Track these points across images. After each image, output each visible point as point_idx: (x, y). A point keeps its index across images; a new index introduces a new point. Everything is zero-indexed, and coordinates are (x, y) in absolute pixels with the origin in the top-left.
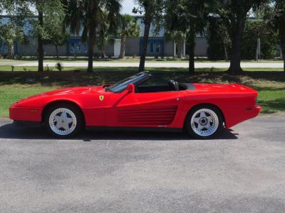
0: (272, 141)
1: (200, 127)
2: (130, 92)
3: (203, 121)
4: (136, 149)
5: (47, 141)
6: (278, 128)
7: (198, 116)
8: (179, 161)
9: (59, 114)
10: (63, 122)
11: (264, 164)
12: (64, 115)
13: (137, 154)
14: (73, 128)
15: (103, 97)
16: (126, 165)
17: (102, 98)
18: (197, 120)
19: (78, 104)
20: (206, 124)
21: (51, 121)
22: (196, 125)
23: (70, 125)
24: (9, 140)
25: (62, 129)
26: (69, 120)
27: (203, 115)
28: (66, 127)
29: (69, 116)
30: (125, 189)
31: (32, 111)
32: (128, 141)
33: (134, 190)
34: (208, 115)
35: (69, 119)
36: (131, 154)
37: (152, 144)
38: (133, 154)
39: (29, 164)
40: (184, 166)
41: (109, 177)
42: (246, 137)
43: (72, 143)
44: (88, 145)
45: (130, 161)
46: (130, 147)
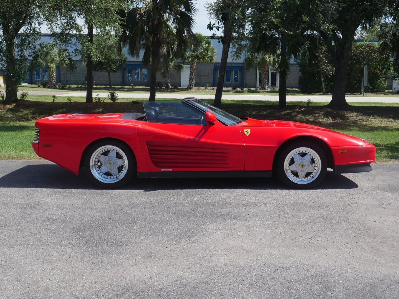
4: (222, 205)
8: (286, 223)
13: (224, 211)
16: (210, 226)
30: (213, 264)
33: (226, 265)
36: (216, 211)
37: (243, 198)
38: (219, 211)
39: (73, 223)
40: (295, 230)
41: (188, 244)
42: (373, 191)
43: (132, 195)
44: (155, 197)
45: (216, 221)
46: (214, 201)
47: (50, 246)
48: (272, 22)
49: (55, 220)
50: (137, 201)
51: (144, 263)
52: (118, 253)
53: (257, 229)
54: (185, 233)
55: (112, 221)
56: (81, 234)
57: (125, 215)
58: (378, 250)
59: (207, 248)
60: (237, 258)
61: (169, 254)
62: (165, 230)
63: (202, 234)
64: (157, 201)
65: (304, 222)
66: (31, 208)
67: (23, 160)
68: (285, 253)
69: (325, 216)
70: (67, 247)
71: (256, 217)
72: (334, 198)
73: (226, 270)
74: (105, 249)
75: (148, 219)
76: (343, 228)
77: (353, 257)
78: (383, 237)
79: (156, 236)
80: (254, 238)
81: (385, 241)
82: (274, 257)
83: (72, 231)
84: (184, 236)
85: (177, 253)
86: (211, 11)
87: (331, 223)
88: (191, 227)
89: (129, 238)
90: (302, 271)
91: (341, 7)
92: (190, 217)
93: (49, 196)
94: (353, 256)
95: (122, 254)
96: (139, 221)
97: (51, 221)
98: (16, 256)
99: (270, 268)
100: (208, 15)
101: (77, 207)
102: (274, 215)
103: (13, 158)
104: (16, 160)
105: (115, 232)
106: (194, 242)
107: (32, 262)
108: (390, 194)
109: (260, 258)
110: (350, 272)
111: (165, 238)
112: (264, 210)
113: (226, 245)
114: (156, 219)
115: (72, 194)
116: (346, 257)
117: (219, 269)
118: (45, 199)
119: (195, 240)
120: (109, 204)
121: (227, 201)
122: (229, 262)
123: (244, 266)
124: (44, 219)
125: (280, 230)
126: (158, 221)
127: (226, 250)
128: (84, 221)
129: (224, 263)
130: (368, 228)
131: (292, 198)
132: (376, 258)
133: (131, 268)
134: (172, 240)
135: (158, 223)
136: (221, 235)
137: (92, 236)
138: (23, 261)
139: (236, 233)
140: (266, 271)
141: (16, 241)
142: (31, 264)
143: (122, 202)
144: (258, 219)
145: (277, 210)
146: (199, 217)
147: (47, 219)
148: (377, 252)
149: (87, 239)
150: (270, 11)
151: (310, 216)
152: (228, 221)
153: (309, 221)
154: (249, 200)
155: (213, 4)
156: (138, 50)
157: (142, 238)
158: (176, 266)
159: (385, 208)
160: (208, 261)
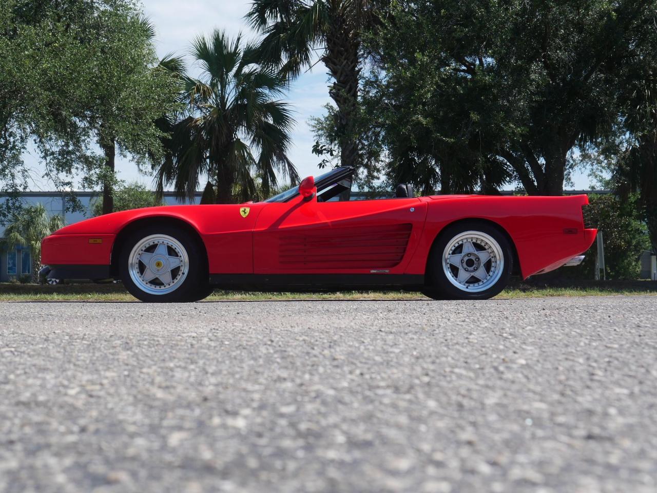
1: (464, 275)
2: (307, 201)
3: (470, 263)
7: (459, 249)
9: (151, 249)
10: (158, 264)
15: (248, 210)
18: (457, 260)
19: (193, 222)
20: (476, 270)
22: (455, 270)
23: (175, 273)
25: (156, 282)
26: (173, 262)
28: (166, 277)
29: (172, 252)
34: (479, 247)
35: (172, 259)
48: (419, 123)
86: (320, 132)
91: (536, 101)
100: (315, 138)
150: (415, 106)
155: (323, 119)
156: (192, 187)
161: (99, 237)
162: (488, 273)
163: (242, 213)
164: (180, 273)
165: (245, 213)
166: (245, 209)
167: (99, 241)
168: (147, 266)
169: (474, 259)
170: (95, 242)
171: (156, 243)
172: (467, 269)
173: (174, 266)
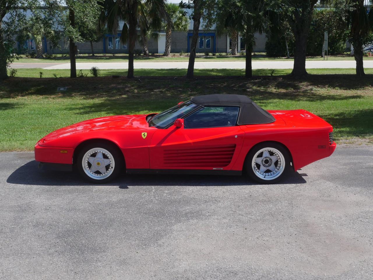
0: (350, 185)
1: (263, 168)
2: (178, 128)
3: (266, 162)
4: (187, 201)
5: (81, 187)
6: (355, 164)
7: (260, 155)
8: (240, 221)
9: (94, 155)
10: (98, 164)
11: (341, 225)
12: (100, 156)
13: (188, 208)
14: (111, 171)
15: (146, 134)
16: (175, 227)
17: (144, 135)
18: (259, 161)
19: (116, 142)
20: (270, 165)
21: (84, 164)
22: (258, 166)
23: (107, 167)
24: (35, 187)
25: (98, 172)
26: (106, 162)
27: (266, 154)
28: (102, 169)
29: (105, 157)
30: (175, 270)
31: (62, 152)
32: (177, 188)
33: (185, 271)
34: (272, 154)
35: (106, 160)
36: (181, 210)
37: (205, 192)
38: (184, 209)
39: (59, 228)
40: (246, 229)
41: (155, 248)
42: (317, 180)
43: (110, 192)
44: (130, 194)
45: (180, 222)
46: (180, 197)
47: (39, 255)
49: (43, 225)
50: (114, 199)
51: (118, 271)
52: (97, 261)
53: (214, 229)
54: (154, 235)
55: (92, 224)
56: (66, 240)
57: (104, 216)
58: (313, 250)
59: (171, 251)
60: (196, 263)
61: (139, 259)
62: (137, 233)
63: (167, 236)
64: (131, 199)
65: (254, 219)
66: (23, 211)
67: (14, 152)
68: (235, 256)
69: (274, 212)
70: (54, 255)
71: (215, 215)
72: (284, 190)
73: (185, 276)
74: (86, 256)
75: (123, 221)
76: (287, 225)
77: (291, 259)
78: (318, 235)
79: (129, 239)
80: (211, 240)
81: (320, 239)
82: (226, 260)
83: (58, 237)
84: (153, 239)
85: (145, 258)
87: (277, 220)
88: (159, 228)
89: (106, 243)
90: (248, 276)
92: (159, 216)
93: (39, 196)
94: (292, 257)
95: (100, 261)
96: (115, 224)
97: (40, 226)
98: (11, 267)
99: (221, 273)
101: (62, 208)
102: (230, 212)
103: (6, 150)
104: (8, 153)
105: (94, 237)
106: (160, 246)
107: (25, 273)
108: (331, 184)
109: (214, 262)
110: (287, 275)
111: (137, 242)
112: (222, 206)
113: (187, 248)
114: (129, 220)
115: (58, 193)
116: (285, 258)
117: (180, 275)
118: (35, 200)
119: (161, 243)
120: (90, 203)
121: (192, 196)
122: (188, 268)
123: (200, 271)
124: (34, 224)
125: (234, 229)
126: (131, 223)
127: (187, 253)
128: (68, 224)
129: (184, 269)
130: (307, 225)
131: (247, 192)
132: (310, 259)
133: (107, 277)
134: (142, 244)
135: (131, 225)
136: (184, 237)
137: (75, 242)
138: (17, 272)
139: (196, 234)
140: (218, 277)
141: (11, 250)
142: (24, 275)
143: (101, 201)
144: (216, 217)
145: (233, 206)
146: (167, 216)
147: (37, 223)
148: (312, 252)
149: (71, 246)
151: (261, 213)
152: (190, 220)
153: (259, 218)
154: (210, 195)
157: (117, 243)
158: (144, 274)
159: (325, 201)
160: (171, 266)
161: (65, 150)
162: (276, 167)
163: (143, 136)
164: (110, 167)
165: (145, 136)
166: (144, 134)
167: (66, 152)
168: (93, 165)
169: (269, 159)
170: (64, 152)
171: (96, 152)
172: (265, 165)
173: (107, 164)
